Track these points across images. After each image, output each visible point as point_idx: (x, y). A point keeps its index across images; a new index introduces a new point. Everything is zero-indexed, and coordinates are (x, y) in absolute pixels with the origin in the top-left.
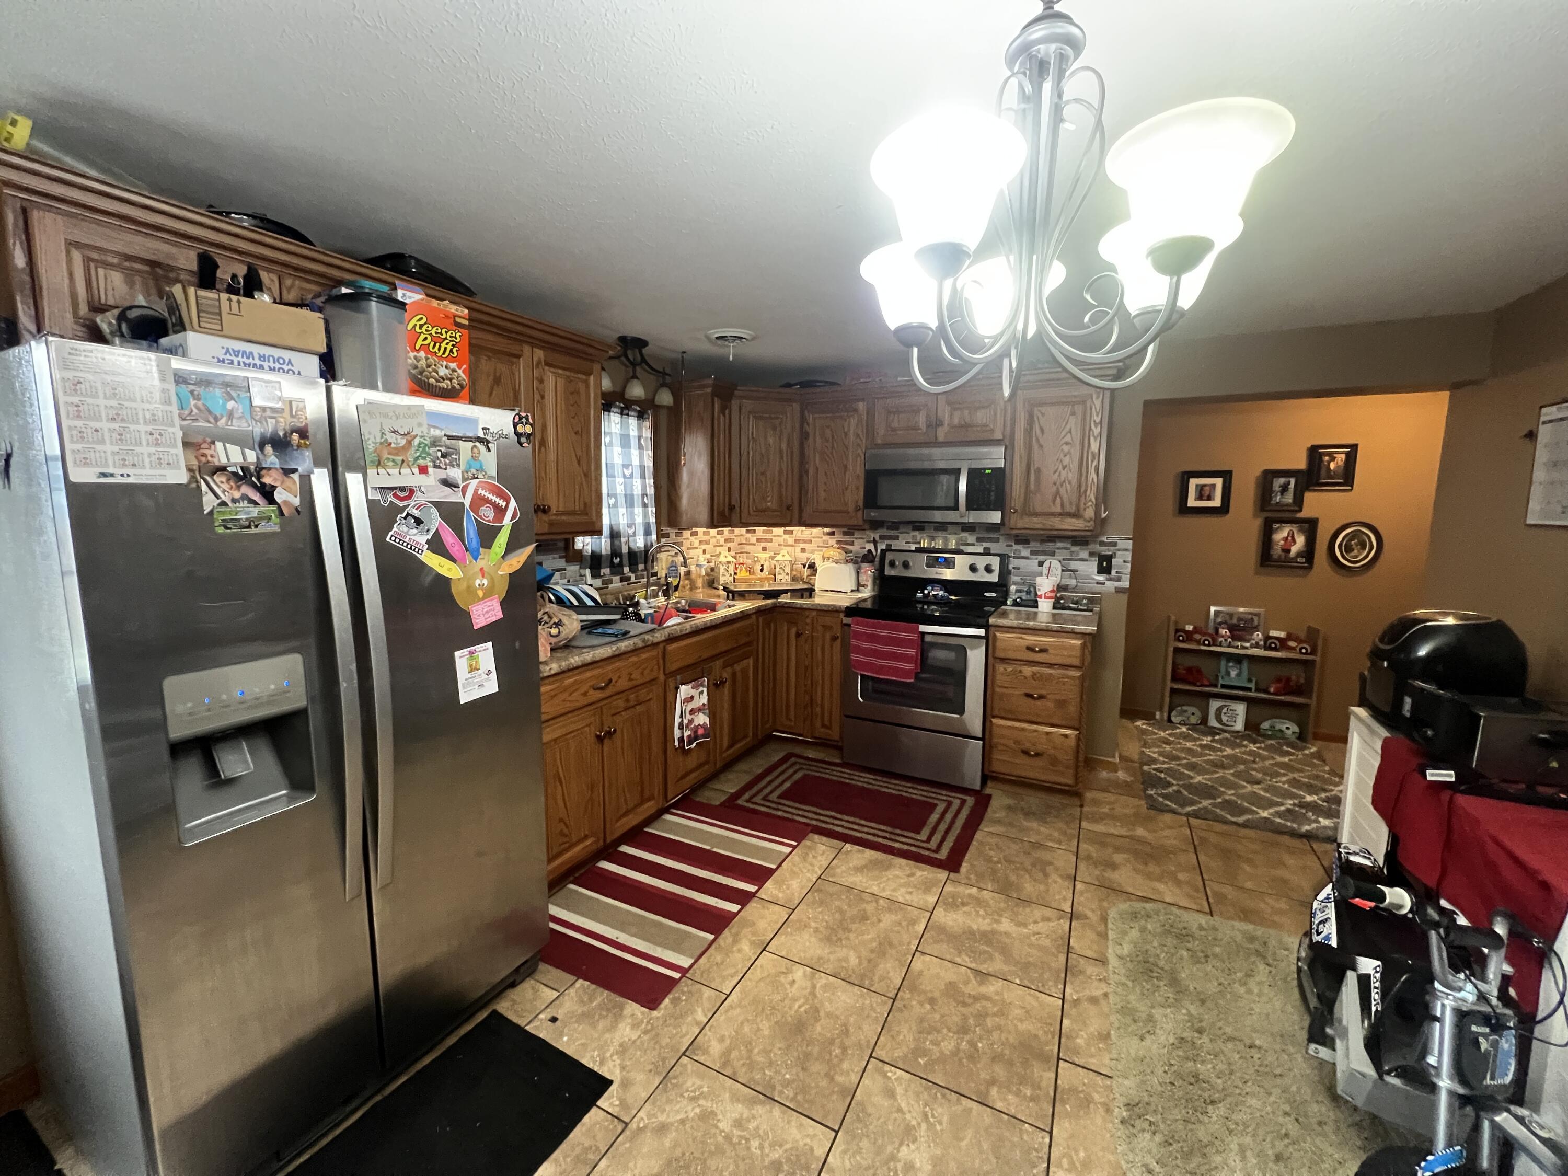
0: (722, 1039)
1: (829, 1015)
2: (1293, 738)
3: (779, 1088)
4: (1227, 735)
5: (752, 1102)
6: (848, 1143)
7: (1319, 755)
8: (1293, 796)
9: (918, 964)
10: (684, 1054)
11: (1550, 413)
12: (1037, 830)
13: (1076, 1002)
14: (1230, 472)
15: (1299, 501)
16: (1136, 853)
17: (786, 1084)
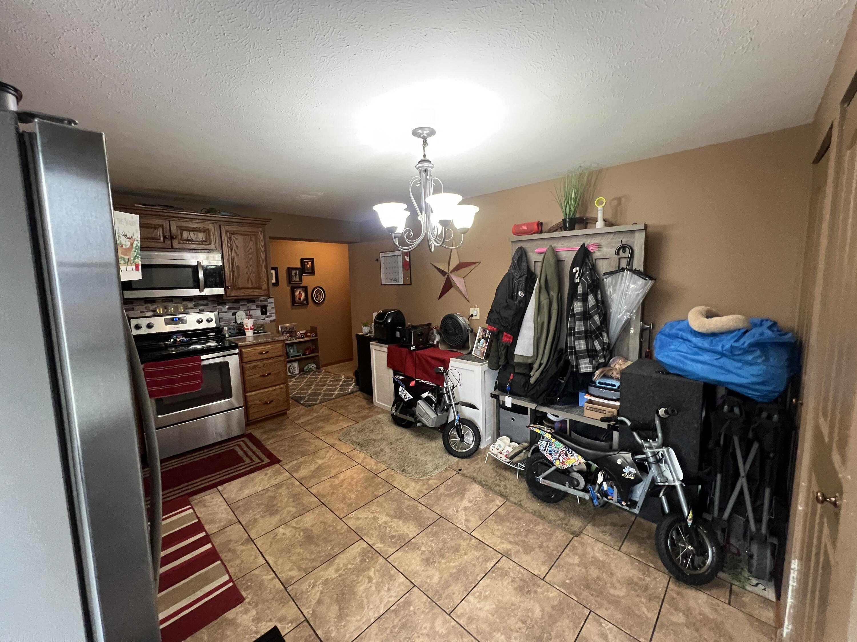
0: (291, 570)
1: (313, 526)
2: (315, 370)
3: (332, 552)
4: (298, 376)
5: (331, 564)
6: (368, 536)
7: (326, 372)
8: (338, 384)
9: (314, 490)
10: (285, 588)
11: (382, 255)
12: (288, 431)
13: (362, 462)
14: (277, 268)
15: (301, 279)
16: (322, 421)
17: (332, 549)
